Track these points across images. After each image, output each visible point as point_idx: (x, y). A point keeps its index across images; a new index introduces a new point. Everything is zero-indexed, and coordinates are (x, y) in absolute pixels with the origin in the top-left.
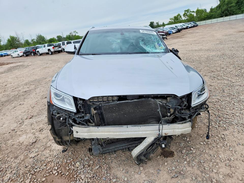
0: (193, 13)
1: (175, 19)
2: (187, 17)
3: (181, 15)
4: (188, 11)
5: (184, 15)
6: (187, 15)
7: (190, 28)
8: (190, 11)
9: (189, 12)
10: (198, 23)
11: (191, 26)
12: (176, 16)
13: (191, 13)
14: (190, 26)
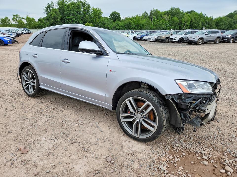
0: (23, 20)
1: (3, 22)
2: (17, 22)
3: (9, 18)
4: (17, 16)
5: (13, 19)
6: (16, 20)
7: (25, 34)
8: (20, 17)
9: (18, 18)
10: (31, 30)
11: (26, 32)
12: (4, 19)
13: (21, 19)
14: (24, 32)
